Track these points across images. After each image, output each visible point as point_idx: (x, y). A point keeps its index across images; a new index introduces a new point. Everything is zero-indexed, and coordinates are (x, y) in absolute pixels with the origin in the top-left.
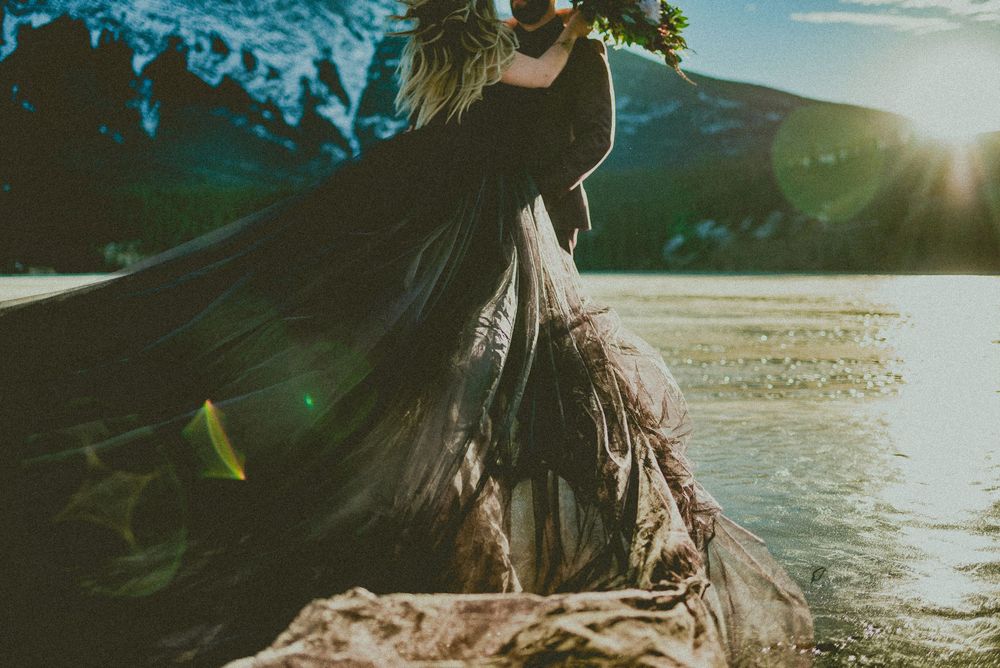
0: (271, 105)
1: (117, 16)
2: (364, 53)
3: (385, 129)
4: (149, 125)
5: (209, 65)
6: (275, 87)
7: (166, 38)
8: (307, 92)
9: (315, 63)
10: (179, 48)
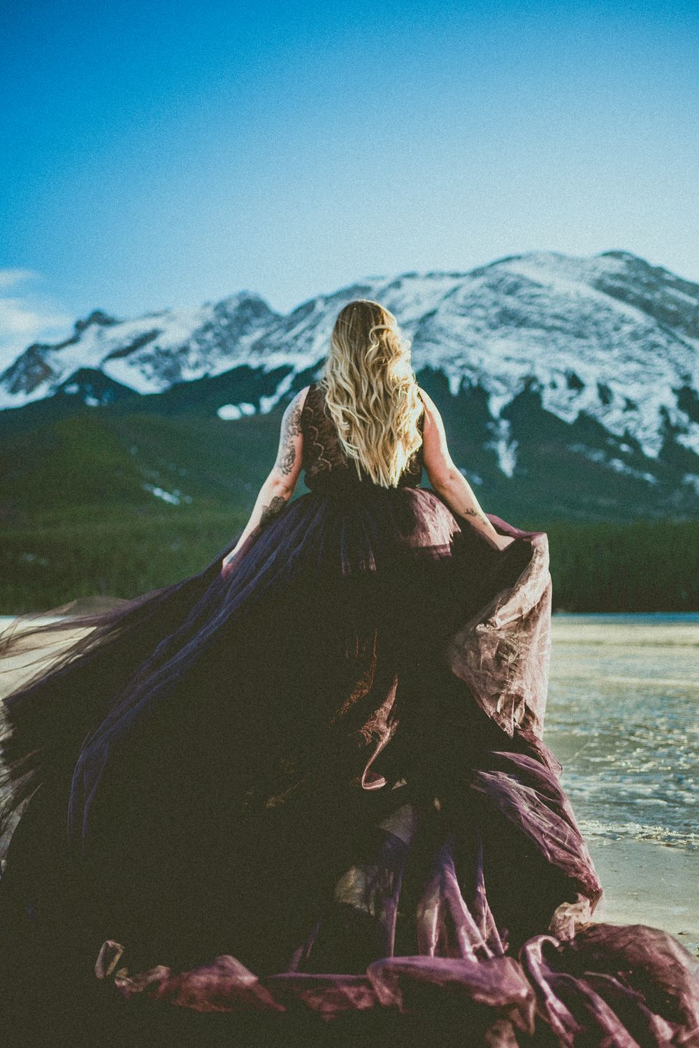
0: (628, 438)
1: (474, 361)
4: (507, 465)
5: (564, 402)
6: (632, 419)
7: (522, 378)
8: (667, 422)
9: (674, 391)
10: (535, 387)
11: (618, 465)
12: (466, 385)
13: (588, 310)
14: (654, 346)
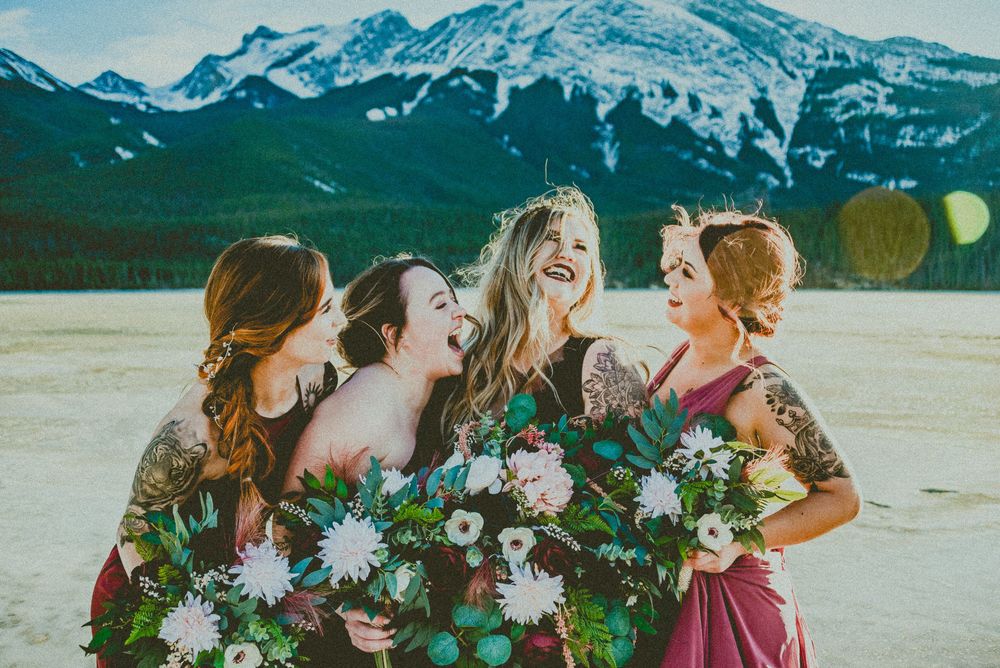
0: (713, 141)
1: (585, 73)
2: (798, 89)
3: (816, 158)
4: (611, 162)
5: (660, 109)
6: (717, 124)
7: (624, 88)
8: (745, 127)
9: (752, 101)
10: (635, 96)
11: (704, 163)
12: (577, 93)
13: (682, 30)
14: (737, 62)
